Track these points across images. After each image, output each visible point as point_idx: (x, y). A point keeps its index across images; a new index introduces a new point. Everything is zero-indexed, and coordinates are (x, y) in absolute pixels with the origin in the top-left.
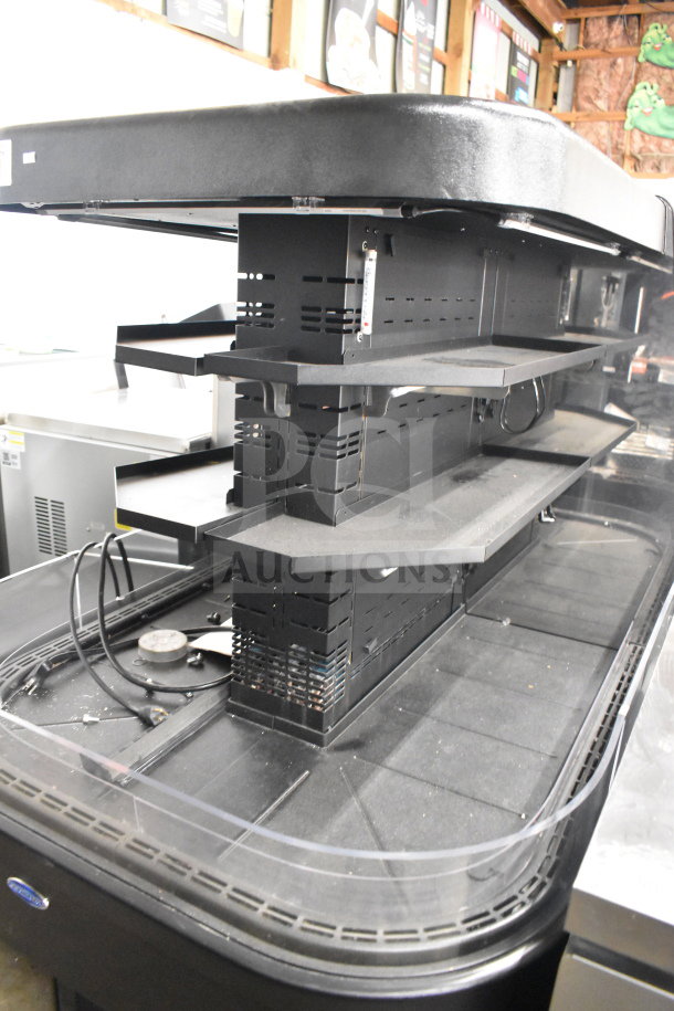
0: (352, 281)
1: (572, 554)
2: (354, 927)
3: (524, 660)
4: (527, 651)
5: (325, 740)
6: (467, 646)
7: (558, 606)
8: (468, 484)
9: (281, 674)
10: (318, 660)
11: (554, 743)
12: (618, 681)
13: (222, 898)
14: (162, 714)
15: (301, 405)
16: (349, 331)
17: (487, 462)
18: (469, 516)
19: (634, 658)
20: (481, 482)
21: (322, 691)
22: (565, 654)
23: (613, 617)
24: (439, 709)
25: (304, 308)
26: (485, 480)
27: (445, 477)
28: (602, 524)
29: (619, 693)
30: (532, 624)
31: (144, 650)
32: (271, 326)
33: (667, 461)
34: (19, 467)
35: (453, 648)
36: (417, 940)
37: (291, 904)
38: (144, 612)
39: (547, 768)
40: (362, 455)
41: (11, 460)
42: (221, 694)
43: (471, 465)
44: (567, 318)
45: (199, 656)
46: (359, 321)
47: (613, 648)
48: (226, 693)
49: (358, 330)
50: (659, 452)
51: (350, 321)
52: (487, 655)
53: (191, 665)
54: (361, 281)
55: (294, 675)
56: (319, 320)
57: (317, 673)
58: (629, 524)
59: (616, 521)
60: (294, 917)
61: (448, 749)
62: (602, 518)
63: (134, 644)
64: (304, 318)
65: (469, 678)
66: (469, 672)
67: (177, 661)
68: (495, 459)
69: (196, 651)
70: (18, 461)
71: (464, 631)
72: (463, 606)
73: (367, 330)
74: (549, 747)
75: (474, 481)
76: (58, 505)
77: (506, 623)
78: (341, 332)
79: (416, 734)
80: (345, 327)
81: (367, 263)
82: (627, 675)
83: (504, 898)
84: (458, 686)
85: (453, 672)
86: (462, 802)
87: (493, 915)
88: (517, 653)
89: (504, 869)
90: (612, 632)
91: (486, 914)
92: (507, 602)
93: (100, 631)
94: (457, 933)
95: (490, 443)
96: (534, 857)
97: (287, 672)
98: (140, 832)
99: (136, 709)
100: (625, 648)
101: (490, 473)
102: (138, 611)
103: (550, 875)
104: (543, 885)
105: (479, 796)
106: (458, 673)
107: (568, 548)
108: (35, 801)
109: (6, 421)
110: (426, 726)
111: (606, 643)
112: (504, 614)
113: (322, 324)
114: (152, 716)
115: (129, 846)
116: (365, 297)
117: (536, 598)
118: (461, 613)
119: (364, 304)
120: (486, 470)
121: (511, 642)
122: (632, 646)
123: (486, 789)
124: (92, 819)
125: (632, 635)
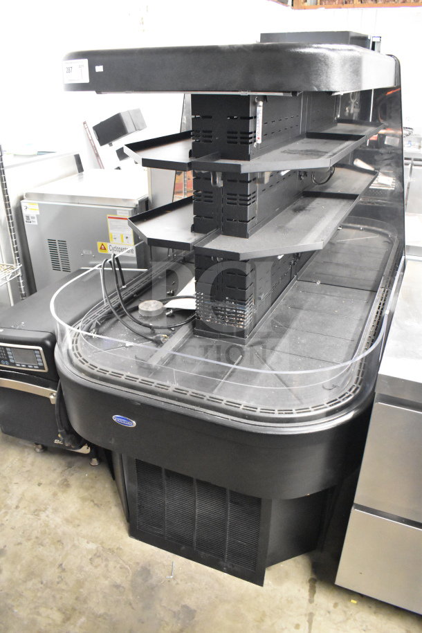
0: (252, 118)
1: (345, 246)
2: (282, 409)
3: (330, 299)
4: (331, 296)
5: (246, 341)
6: (301, 295)
7: (343, 273)
8: (302, 213)
9: (223, 313)
10: (242, 304)
11: (352, 334)
12: (378, 305)
13: (223, 405)
14: (166, 337)
15: (229, 181)
16: (251, 143)
17: (307, 200)
18: (309, 228)
19: (385, 295)
20: (307, 212)
21: (244, 318)
22: (351, 295)
23: (371, 276)
24: (294, 324)
25: (229, 132)
26: (310, 210)
27: (288, 211)
28: (359, 229)
29: (380, 311)
30: (332, 283)
31: (142, 311)
32: (211, 142)
33: (392, 190)
34: (36, 223)
35: (295, 297)
36: (310, 411)
37: (252, 404)
38: (135, 294)
39: (351, 345)
40: (257, 202)
41: (31, 220)
42: (189, 327)
43: (299, 203)
44: (339, 116)
45: (171, 312)
46: (255, 137)
47: (374, 291)
48: (191, 327)
49: (255, 141)
50: (386, 185)
51: (251, 138)
52: (312, 299)
53: (168, 316)
54: (255, 117)
55: (229, 312)
56: (236, 138)
57: (239, 310)
58: (374, 228)
59: (366, 227)
60: (256, 409)
61: (303, 341)
62: (359, 226)
63: (137, 309)
64: (228, 137)
65: (307, 310)
66: (305, 307)
67: (161, 315)
68: (310, 199)
69: (168, 309)
70: (36, 220)
71: (298, 288)
72: (296, 276)
73: (259, 141)
74: (350, 336)
75: (304, 212)
76: (63, 243)
77: (318, 283)
78: (248, 143)
79: (287, 336)
80: (250, 141)
81: (258, 108)
82: (382, 302)
83: (342, 394)
84: (301, 314)
85: (298, 308)
86: (315, 361)
87: (339, 400)
88: (326, 297)
89: (339, 384)
90: (372, 283)
91: (336, 400)
92: (316, 273)
93: (120, 301)
94: (326, 407)
95: (306, 190)
96: (352, 379)
97: (225, 311)
98: (177, 385)
99: (151, 338)
100: (380, 290)
101: (310, 206)
102: (132, 293)
103: (360, 384)
104: (357, 388)
105: (322, 358)
106: (300, 308)
107: (343, 243)
108: (123, 379)
109: (25, 197)
110: (290, 332)
111: (369, 289)
112: (318, 278)
113: (238, 140)
114: (162, 339)
115: (174, 391)
116: (257, 125)
117: (331, 270)
118: (294, 281)
119: (257, 128)
120: (308, 205)
121: (323, 292)
122: (383, 289)
123: (324, 355)
124: (153, 383)
125: (383, 284)
